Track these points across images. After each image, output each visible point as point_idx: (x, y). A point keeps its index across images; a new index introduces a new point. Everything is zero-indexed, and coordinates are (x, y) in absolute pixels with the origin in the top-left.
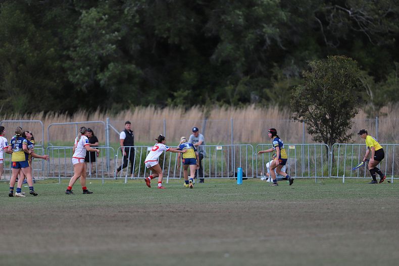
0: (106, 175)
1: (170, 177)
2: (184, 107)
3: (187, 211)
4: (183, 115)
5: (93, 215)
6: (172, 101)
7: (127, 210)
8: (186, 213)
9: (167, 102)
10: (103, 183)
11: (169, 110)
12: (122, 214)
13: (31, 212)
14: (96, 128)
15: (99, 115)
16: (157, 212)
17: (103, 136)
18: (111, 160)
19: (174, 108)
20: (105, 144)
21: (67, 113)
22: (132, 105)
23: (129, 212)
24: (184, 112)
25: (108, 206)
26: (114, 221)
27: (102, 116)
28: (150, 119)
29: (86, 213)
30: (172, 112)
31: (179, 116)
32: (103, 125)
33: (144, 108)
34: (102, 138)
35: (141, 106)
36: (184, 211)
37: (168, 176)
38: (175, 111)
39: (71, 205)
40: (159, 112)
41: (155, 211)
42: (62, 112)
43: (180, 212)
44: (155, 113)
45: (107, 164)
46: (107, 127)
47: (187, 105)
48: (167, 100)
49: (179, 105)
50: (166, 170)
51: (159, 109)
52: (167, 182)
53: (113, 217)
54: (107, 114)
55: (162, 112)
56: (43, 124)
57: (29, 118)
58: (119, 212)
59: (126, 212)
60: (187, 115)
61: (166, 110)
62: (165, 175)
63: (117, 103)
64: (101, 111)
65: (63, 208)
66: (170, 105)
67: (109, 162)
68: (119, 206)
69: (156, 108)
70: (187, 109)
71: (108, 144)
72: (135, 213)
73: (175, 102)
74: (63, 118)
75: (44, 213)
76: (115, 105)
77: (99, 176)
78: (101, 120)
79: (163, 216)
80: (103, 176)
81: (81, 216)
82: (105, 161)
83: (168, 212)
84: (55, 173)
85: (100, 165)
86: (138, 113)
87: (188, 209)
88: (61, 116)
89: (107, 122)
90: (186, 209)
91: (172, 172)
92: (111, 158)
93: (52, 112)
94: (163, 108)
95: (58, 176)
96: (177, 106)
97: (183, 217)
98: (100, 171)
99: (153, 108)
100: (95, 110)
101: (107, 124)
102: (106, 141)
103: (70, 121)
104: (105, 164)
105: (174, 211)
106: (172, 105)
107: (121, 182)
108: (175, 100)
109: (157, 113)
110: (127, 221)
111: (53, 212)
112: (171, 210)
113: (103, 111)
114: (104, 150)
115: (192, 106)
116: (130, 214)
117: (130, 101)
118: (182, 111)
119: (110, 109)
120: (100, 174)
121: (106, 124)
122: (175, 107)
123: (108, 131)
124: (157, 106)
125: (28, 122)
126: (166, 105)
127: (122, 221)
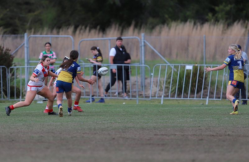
0: (141, 95)
1: (209, 98)
2: (227, 23)
3: (229, 135)
4: (224, 31)
5: (127, 138)
6: (213, 15)
7: (163, 133)
8: (228, 137)
9: (207, 17)
10: (137, 103)
11: (210, 26)
12: (159, 137)
13: (60, 134)
14: (130, 44)
15: (134, 30)
16: (196, 135)
17: (137, 52)
18: (146, 79)
19: (214, 24)
20: (139, 62)
21: (98, 27)
22: (170, 20)
23: (166, 135)
24: (226, 28)
25: (143, 129)
26: (150, 144)
27: (136, 31)
28: (189, 35)
29: (119, 136)
30: (212, 27)
31: (220, 32)
32: (138, 42)
33: (183, 23)
34: (137, 55)
35: (179, 21)
36: (225, 135)
37: (208, 97)
38: (216, 27)
39: (103, 127)
40: (199, 27)
41: (194, 135)
42: (94, 27)
43: (221, 136)
44: (195, 29)
45: (142, 83)
46: (143, 44)
47: (229, 21)
48: (207, 15)
49: (221, 21)
50: (206, 90)
51: (198, 24)
52: (207, 104)
53: (148, 140)
54: (142, 30)
55: (201, 28)
56: (74, 39)
57: (58, 33)
58: (155, 135)
59: (162, 135)
60: (229, 31)
61: (206, 26)
62: (205, 96)
63: (154, 17)
64: (136, 26)
65: (95, 129)
66: (211, 20)
67: (145, 82)
68: (155, 128)
69: (195, 24)
70: (229, 25)
71: (143, 62)
72: (172, 137)
73: (217, 17)
74: (95, 33)
75: (75, 135)
76: (151, 20)
77: (133, 96)
78: (136, 36)
79: (202, 140)
80: (137, 97)
81: (114, 139)
82: (140, 80)
83: (208, 136)
84: (86, 92)
85: (134, 84)
86: (176, 29)
87: (230, 133)
88: (93, 31)
89: (143, 38)
90: (228, 133)
91: (212, 93)
92: (146, 76)
93: (83, 27)
94: (202, 24)
95: (89, 95)
96: (218, 21)
97: (224, 141)
98: (134, 90)
99: (192, 24)
100: (129, 25)
101: (143, 41)
102: (141, 58)
103: (103, 37)
104: (140, 83)
105: (214, 134)
106: (212, 20)
107: (156, 103)
108: (216, 15)
109: (197, 28)
110: (163, 145)
111: (83, 133)
112: (211, 133)
113: (138, 26)
114: (139, 68)
115: (234, 21)
116: (167, 138)
117: (167, 16)
118: (224, 27)
119: (146, 24)
120: (134, 94)
121: (141, 39)
122: (217, 23)
123: (143, 48)
124: (197, 21)
125: (57, 38)
126: (207, 21)
127: (158, 145)
